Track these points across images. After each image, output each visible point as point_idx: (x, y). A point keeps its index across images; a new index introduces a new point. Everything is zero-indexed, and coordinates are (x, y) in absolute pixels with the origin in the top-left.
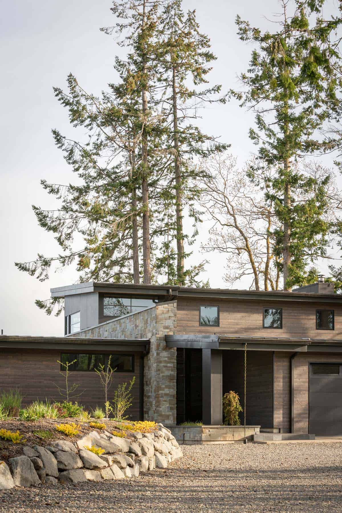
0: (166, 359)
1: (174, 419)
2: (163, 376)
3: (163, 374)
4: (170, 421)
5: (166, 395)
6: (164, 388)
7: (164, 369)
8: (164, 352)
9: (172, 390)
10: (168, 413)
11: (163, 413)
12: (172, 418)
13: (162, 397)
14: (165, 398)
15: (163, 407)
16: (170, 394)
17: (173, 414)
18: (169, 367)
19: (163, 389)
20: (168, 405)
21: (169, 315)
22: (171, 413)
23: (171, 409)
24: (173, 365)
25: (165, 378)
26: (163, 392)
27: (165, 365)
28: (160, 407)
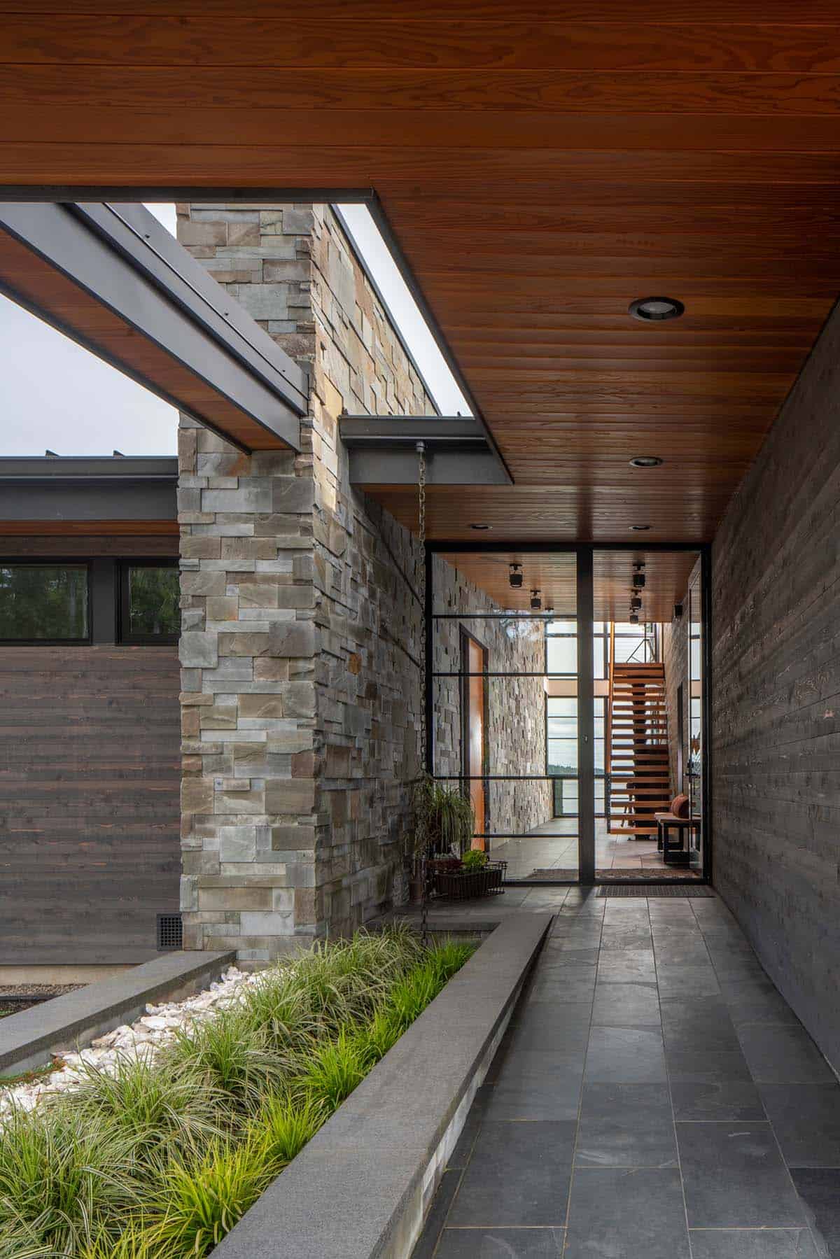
0: (248, 529)
1: (299, 903)
2: (223, 636)
3: (226, 626)
4: (277, 919)
5: (252, 754)
6: (233, 713)
7: (233, 593)
8: (231, 483)
9: (287, 726)
10: (258, 871)
11: (230, 871)
12: (285, 901)
13: (221, 766)
14: (241, 774)
15: (230, 829)
16: (272, 748)
17: (296, 875)
18: (269, 579)
19: (228, 721)
20: (261, 820)
21: (264, 251)
22: (281, 870)
23: (283, 841)
24: (290, 569)
25: (236, 646)
26: (228, 738)
27: (238, 564)
28: (211, 834)
